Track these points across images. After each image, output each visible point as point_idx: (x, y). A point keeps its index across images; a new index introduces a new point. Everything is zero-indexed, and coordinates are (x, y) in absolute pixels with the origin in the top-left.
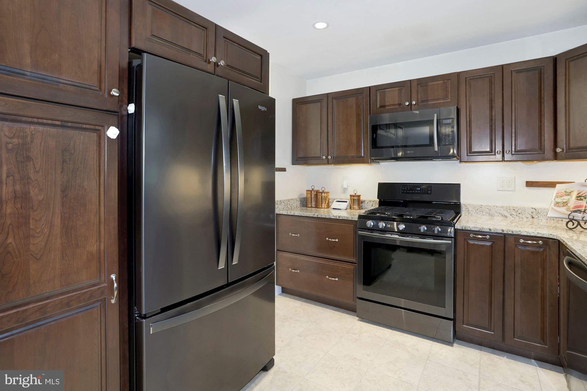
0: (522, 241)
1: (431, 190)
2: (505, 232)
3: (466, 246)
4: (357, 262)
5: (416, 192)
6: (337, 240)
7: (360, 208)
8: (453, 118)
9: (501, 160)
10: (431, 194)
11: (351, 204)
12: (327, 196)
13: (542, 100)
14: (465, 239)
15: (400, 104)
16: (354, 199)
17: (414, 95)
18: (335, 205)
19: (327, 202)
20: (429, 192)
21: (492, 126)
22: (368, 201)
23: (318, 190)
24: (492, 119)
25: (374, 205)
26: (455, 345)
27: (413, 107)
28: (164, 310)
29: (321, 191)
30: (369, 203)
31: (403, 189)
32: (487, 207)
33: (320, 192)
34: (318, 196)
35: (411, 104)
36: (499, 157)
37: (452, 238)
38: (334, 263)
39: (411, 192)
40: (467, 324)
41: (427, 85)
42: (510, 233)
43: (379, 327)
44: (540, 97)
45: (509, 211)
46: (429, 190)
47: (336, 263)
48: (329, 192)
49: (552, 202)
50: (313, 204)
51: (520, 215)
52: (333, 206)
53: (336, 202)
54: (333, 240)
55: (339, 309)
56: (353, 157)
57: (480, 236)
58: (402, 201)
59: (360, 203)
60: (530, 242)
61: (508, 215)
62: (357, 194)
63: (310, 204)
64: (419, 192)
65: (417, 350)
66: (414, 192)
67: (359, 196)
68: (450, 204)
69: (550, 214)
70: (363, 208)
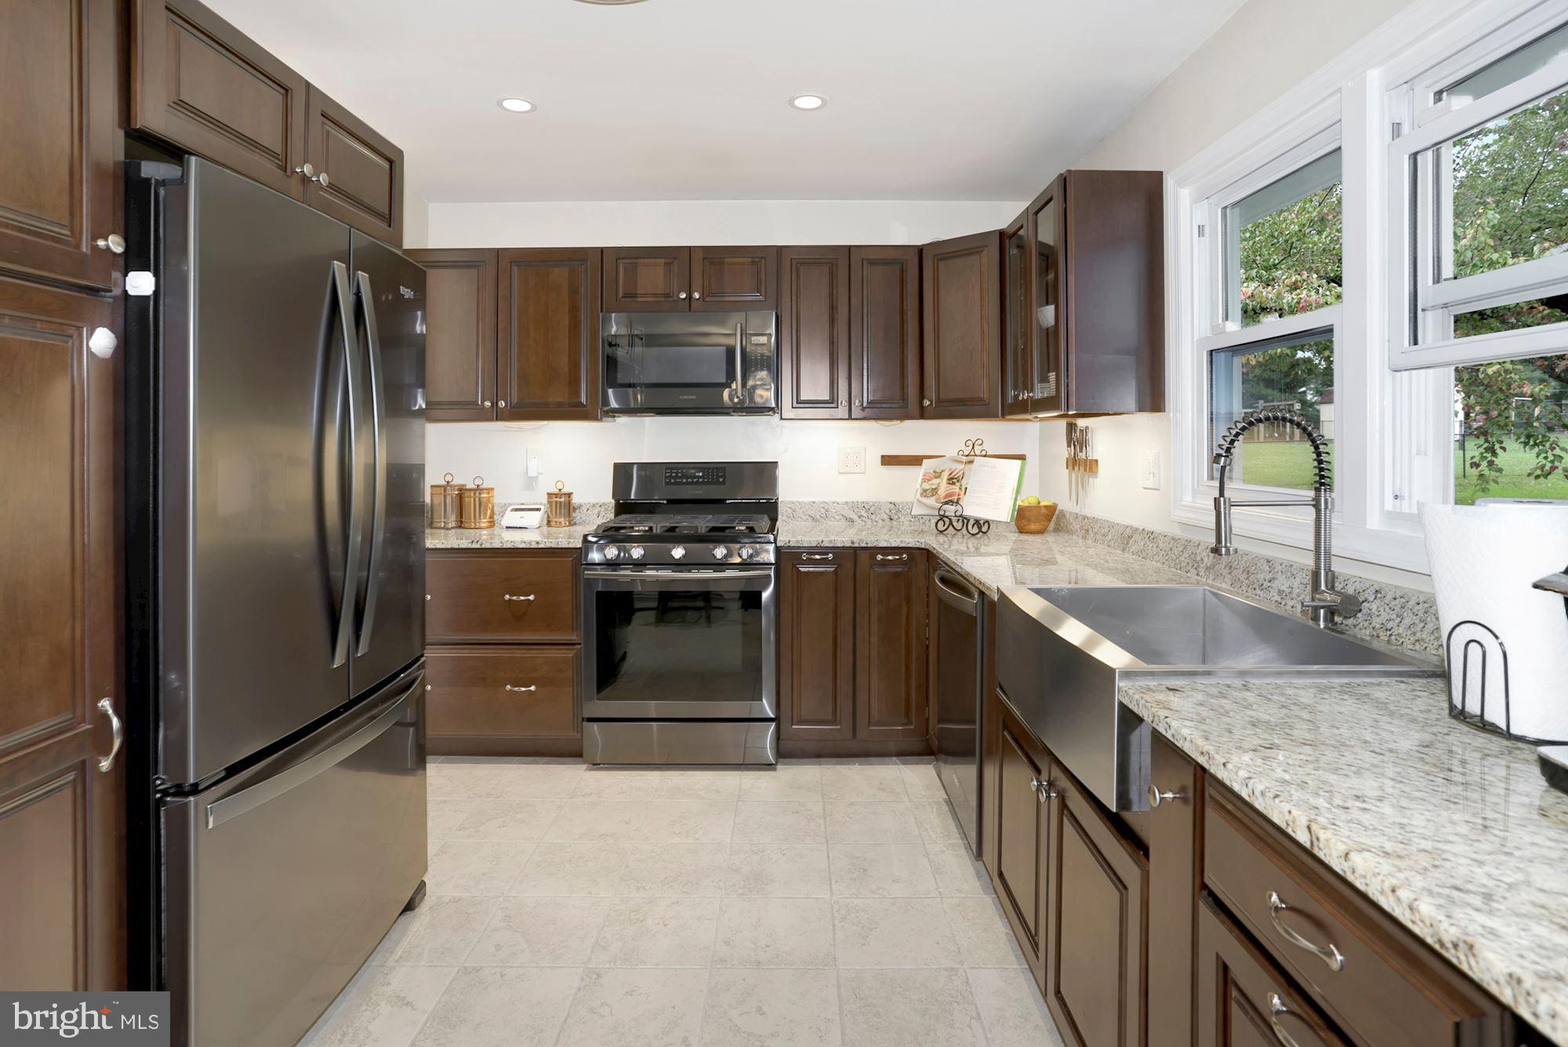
0: (879, 557)
1: (724, 477)
2: (856, 545)
3: (795, 578)
4: (582, 642)
5: (695, 480)
6: (531, 597)
7: (572, 523)
8: (770, 334)
9: (847, 417)
10: (723, 483)
11: (550, 515)
12: (489, 498)
13: (905, 317)
14: (793, 564)
15: (667, 295)
16: (556, 502)
17: (697, 280)
18: (512, 518)
19: (489, 512)
20: (721, 480)
21: (833, 354)
22: (588, 506)
23: (463, 485)
24: (833, 343)
25: (602, 514)
26: (779, 767)
27: (694, 304)
28: (232, 771)
29: (470, 485)
30: (591, 509)
31: (668, 475)
32: (823, 506)
33: (470, 490)
34: (467, 500)
35: (690, 297)
36: (842, 411)
37: (772, 564)
38: (524, 652)
39: (684, 481)
40: (801, 722)
41: (722, 263)
42: (864, 545)
43: (634, 773)
44: (902, 312)
45: (856, 510)
46: (721, 477)
47: (528, 652)
48: (493, 489)
49: (917, 490)
50: (452, 520)
51: (873, 517)
52: (506, 522)
53: (512, 510)
54: (522, 598)
55: (537, 758)
56: (560, 405)
57: (817, 557)
58: (665, 502)
59: (571, 510)
60: (890, 558)
61: (855, 517)
62: (566, 490)
63: (443, 520)
64: (701, 480)
65: (718, 791)
66: (690, 480)
67: (569, 495)
68: (759, 502)
69: (916, 511)
70: (578, 522)
